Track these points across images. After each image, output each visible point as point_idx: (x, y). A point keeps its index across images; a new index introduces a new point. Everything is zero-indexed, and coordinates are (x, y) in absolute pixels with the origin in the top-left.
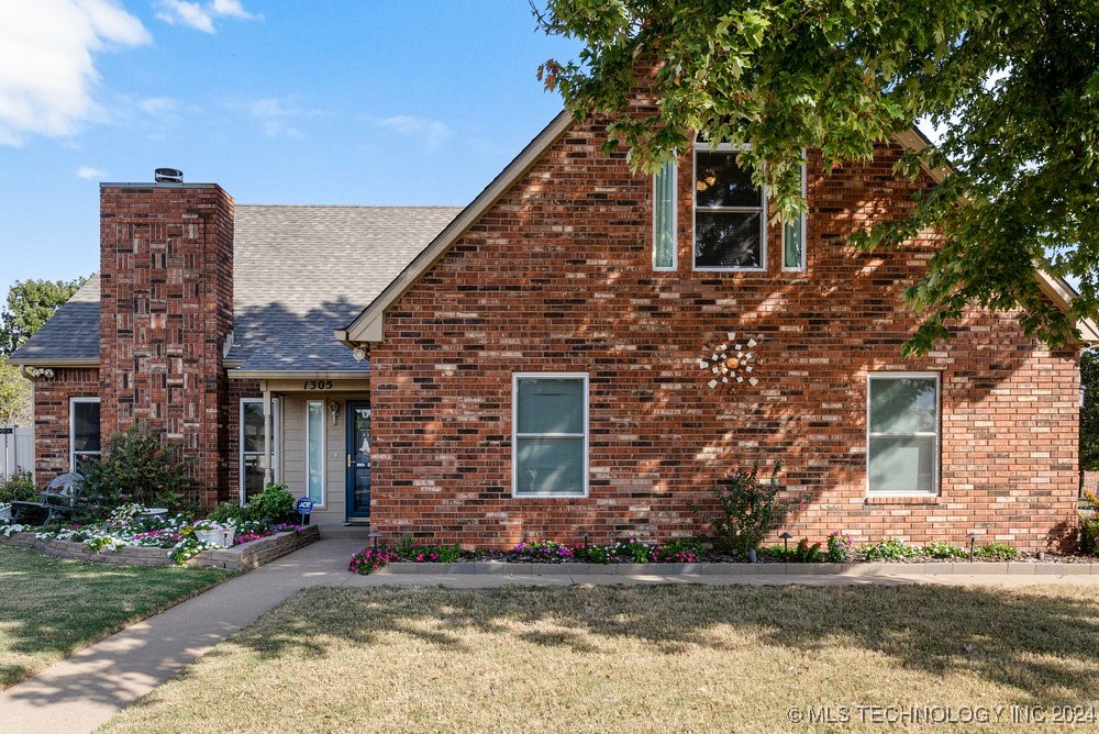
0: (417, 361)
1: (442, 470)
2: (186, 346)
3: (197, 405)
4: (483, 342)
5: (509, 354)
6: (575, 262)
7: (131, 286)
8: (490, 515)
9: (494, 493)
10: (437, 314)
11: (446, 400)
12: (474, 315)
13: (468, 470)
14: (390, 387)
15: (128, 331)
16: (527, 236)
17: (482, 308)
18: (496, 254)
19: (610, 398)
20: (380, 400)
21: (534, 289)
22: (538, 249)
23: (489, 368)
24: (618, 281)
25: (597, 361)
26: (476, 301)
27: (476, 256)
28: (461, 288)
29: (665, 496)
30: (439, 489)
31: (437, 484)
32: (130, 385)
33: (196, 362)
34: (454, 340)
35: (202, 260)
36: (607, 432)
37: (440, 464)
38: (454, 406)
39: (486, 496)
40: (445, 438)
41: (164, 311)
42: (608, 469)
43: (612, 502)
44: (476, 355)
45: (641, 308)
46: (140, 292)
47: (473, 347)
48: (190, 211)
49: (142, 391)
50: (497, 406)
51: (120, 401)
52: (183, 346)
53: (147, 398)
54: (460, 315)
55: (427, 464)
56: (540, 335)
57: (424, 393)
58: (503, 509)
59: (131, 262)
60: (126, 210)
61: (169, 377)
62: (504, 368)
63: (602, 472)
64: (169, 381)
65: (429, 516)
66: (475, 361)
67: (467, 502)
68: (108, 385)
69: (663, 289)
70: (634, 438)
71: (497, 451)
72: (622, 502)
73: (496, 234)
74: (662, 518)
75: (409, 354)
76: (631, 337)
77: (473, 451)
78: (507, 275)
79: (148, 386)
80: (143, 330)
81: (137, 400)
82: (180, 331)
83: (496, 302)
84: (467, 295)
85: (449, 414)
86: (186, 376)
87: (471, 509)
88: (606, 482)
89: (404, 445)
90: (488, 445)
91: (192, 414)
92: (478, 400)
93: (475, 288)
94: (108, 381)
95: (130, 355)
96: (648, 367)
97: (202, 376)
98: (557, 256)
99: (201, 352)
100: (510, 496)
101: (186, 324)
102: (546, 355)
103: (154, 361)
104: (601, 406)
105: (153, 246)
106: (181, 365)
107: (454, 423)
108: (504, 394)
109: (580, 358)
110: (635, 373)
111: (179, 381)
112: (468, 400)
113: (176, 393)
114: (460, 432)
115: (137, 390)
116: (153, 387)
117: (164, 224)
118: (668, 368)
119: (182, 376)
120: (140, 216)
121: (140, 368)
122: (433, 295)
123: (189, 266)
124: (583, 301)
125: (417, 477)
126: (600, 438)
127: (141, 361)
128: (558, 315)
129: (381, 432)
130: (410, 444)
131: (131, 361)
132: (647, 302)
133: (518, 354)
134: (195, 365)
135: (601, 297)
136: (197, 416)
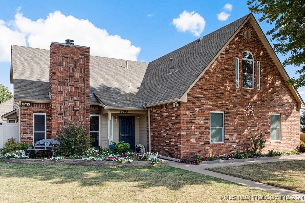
0: (191, 107)
1: (196, 137)
2: (80, 97)
3: (83, 117)
4: (205, 103)
5: (210, 106)
6: (222, 84)
7: (62, 77)
8: (206, 148)
9: (207, 142)
10: (195, 95)
11: (197, 118)
12: (203, 96)
13: (202, 136)
14: (185, 114)
15: (61, 92)
16: (213, 76)
17: (204, 94)
18: (207, 81)
19: (229, 118)
20: (183, 118)
21: (214, 90)
22: (215, 80)
23: (206, 110)
24: (230, 90)
25: (226, 109)
26: (203, 92)
27: (203, 80)
28: (200, 89)
29: (239, 142)
30: (196, 142)
31: (195, 140)
32: (62, 110)
33: (83, 103)
34: (199, 102)
35: (85, 71)
36: (228, 126)
37: (196, 135)
38: (199, 120)
39: (205, 143)
40: (197, 128)
41: (73, 86)
42: (228, 136)
43: (229, 144)
44: (203, 106)
45: (234, 96)
46: (66, 79)
47: (203, 104)
48: (81, 55)
49: (66, 112)
50: (207, 120)
51: (59, 115)
52: (79, 97)
53: (68, 114)
54: (200, 96)
55: (193, 135)
56: (216, 102)
57: (193, 116)
58: (208, 147)
59: (63, 69)
60: (61, 52)
61: (75, 107)
62: (209, 110)
63: (227, 136)
64: (75, 109)
65: (194, 149)
66: (203, 108)
67: (201, 145)
68: (55, 109)
69: (238, 92)
70: (233, 128)
71: (207, 132)
72: (231, 144)
73: (207, 75)
74: (238, 147)
75: (189, 106)
76: (232, 103)
77: (203, 131)
78: (209, 86)
79: (68, 110)
80: (66, 92)
81: (64, 115)
82: (78, 93)
83: (207, 93)
84: (201, 91)
85: (198, 121)
86: (80, 107)
87: (202, 147)
88: (228, 139)
89: (188, 130)
90: (206, 130)
91: (82, 120)
92: (204, 118)
93: (203, 89)
94: (55, 108)
95: (62, 100)
96: (235, 111)
97: (85, 108)
98: (219, 82)
99: (85, 100)
100: (210, 143)
101: (80, 90)
102: (217, 107)
103: (70, 102)
104: (227, 120)
105: (70, 65)
106: (79, 103)
107: (199, 124)
108: (208, 117)
109: (223, 108)
110: (233, 112)
111: (78, 109)
112: (202, 118)
113: (77, 112)
114: (200, 126)
115: (64, 111)
116: (70, 110)
117: (73, 58)
118: (239, 111)
119: (79, 107)
120: (65, 54)
121: (66, 104)
122: (194, 90)
123: (81, 72)
124: (223, 94)
125: (192, 138)
126: (227, 128)
127: (66, 102)
128: (219, 97)
129: (183, 126)
130: (190, 130)
131: (62, 102)
132: (235, 95)
133: (211, 107)
134: (83, 104)
135: (227, 93)
136: (83, 120)
